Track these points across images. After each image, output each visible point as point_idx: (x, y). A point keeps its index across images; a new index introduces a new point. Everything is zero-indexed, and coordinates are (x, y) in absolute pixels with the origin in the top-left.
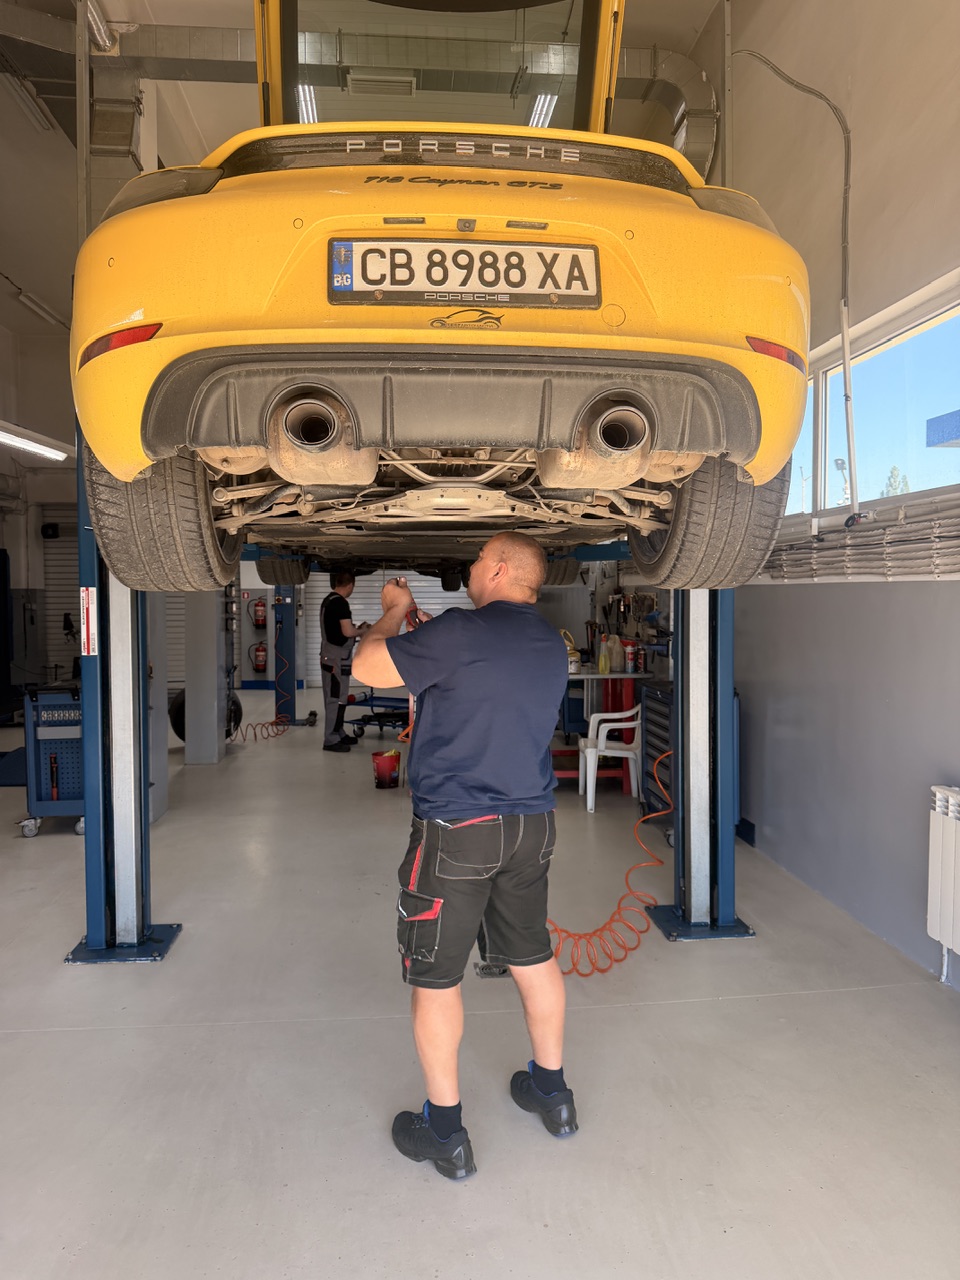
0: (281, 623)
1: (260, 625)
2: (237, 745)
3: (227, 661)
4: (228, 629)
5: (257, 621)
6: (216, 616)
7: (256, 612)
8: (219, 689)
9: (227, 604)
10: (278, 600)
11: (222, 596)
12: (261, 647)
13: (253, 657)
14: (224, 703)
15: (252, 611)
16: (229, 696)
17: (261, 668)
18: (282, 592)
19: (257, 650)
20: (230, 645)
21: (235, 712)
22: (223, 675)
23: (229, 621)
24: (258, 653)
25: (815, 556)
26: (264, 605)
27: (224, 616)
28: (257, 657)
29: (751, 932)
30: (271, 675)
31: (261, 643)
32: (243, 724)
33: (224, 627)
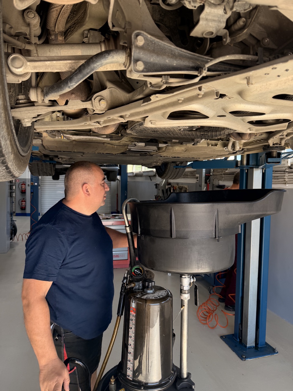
0: (33, 193)
1: (23, 192)
2: (15, 243)
3: (10, 209)
4: (11, 196)
5: (22, 190)
6: (7, 191)
7: (22, 187)
8: (7, 221)
9: (11, 186)
10: (32, 184)
11: (9, 183)
12: (24, 200)
13: (20, 204)
14: (9, 227)
15: (20, 186)
16: (11, 224)
17: (23, 208)
18: (33, 181)
19: (22, 201)
20: (12, 202)
21: (14, 231)
22: (9, 215)
23: (12, 193)
24: (22, 203)
25: (287, 175)
26: (25, 185)
27: (9, 191)
28: (22, 204)
29: (276, 351)
30: (28, 211)
31: (24, 199)
32: (17, 234)
33: (10, 195)
